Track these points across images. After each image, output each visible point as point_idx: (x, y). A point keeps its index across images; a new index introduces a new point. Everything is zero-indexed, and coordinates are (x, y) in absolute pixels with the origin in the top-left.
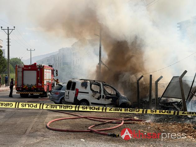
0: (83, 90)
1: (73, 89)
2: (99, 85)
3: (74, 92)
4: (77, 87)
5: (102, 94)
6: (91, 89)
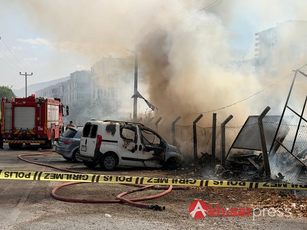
2: (134, 129)
3: (95, 140)
4: (99, 133)
5: (139, 143)
6: (122, 136)
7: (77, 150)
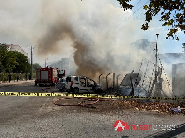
0: (76, 82)
1: (70, 81)
4: (72, 80)
5: (87, 84)
7: (64, 86)
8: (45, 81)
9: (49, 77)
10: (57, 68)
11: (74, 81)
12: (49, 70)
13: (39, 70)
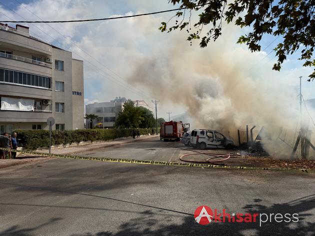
0: (202, 136)
1: (196, 135)
2: (212, 133)
3: (196, 137)
4: (198, 134)
5: (214, 138)
6: (207, 136)
8: (169, 136)
9: (174, 131)
10: (182, 122)
11: (200, 136)
12: (174, 124)
13: (163, 125)
